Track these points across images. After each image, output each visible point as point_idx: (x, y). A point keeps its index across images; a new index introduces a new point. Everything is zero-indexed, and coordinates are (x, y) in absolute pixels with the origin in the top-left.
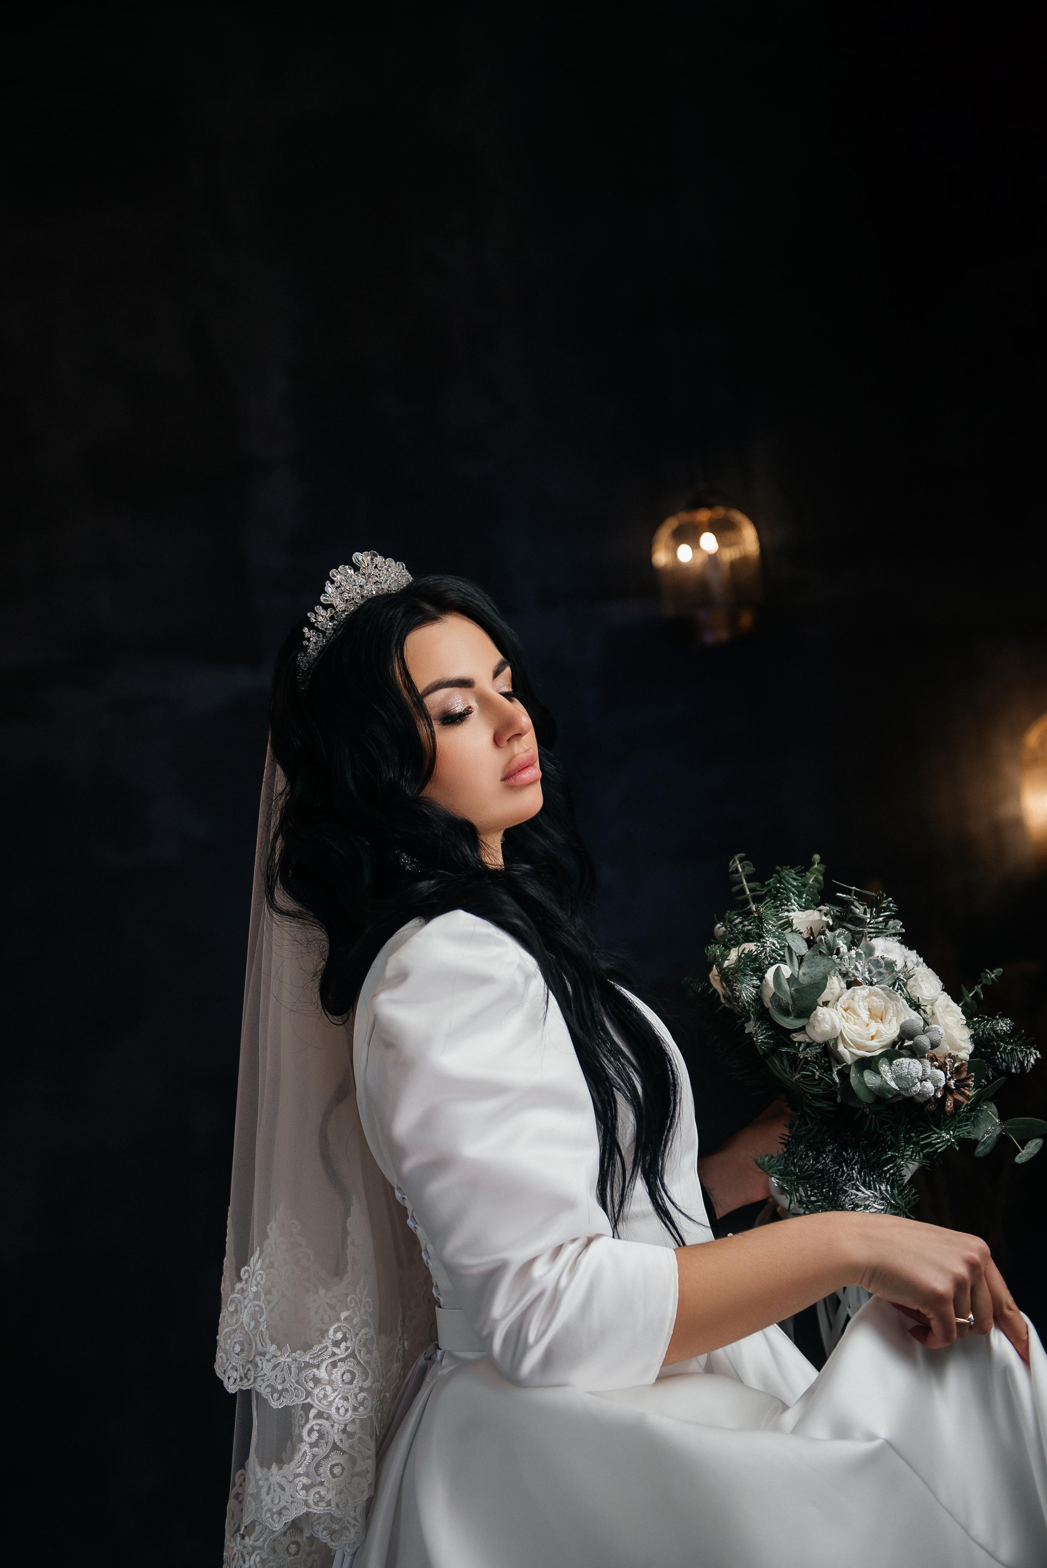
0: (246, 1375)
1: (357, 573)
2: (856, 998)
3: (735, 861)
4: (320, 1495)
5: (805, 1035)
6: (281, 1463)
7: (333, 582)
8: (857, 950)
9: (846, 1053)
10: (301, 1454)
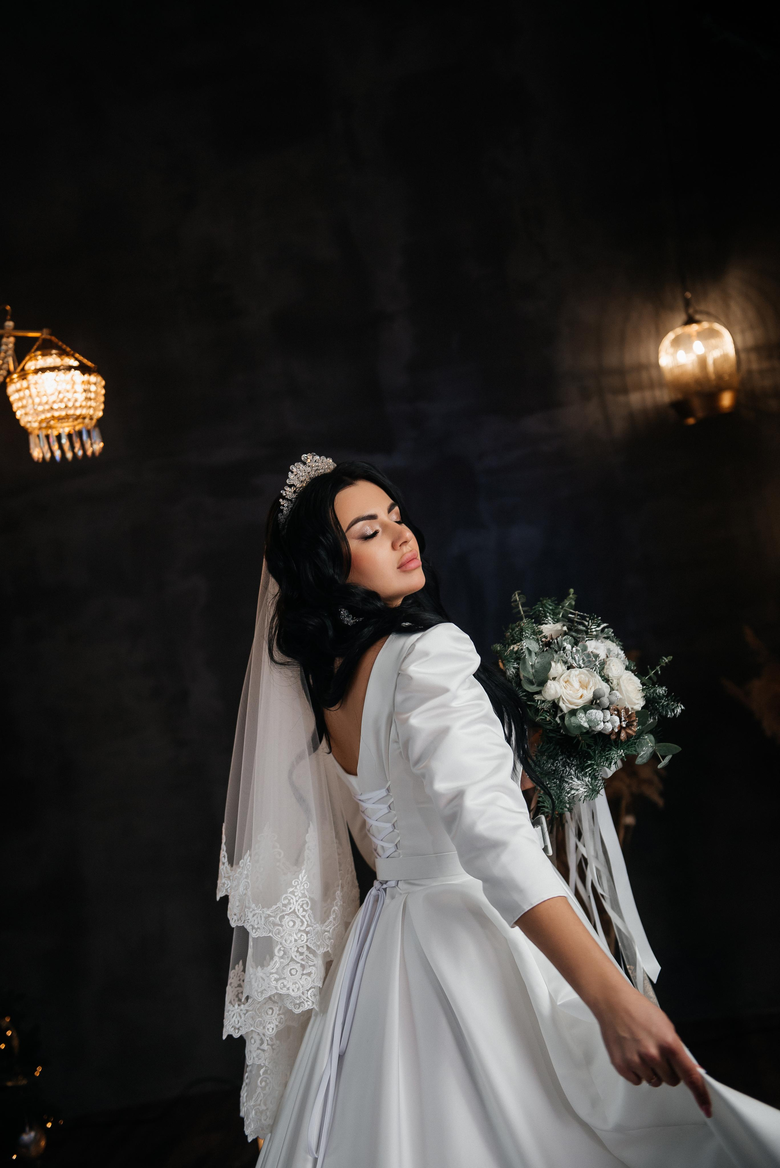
0: (240, 918)
1: (305, 465)
2: (571, 676)
3: (515, 595)
4: (284, 985)
5: (541, 696)
6: (263, 966)
7: (292, 472)
8: (577, 648)
9: (565, 707)
10: (274, 962)
